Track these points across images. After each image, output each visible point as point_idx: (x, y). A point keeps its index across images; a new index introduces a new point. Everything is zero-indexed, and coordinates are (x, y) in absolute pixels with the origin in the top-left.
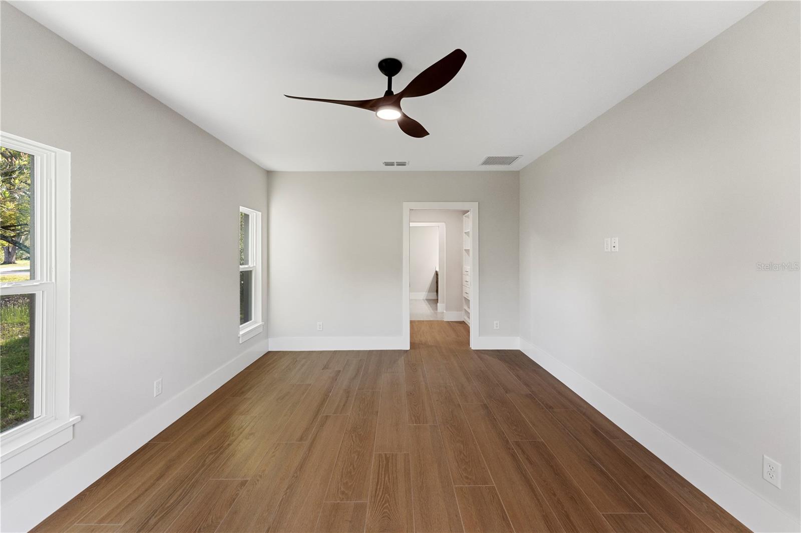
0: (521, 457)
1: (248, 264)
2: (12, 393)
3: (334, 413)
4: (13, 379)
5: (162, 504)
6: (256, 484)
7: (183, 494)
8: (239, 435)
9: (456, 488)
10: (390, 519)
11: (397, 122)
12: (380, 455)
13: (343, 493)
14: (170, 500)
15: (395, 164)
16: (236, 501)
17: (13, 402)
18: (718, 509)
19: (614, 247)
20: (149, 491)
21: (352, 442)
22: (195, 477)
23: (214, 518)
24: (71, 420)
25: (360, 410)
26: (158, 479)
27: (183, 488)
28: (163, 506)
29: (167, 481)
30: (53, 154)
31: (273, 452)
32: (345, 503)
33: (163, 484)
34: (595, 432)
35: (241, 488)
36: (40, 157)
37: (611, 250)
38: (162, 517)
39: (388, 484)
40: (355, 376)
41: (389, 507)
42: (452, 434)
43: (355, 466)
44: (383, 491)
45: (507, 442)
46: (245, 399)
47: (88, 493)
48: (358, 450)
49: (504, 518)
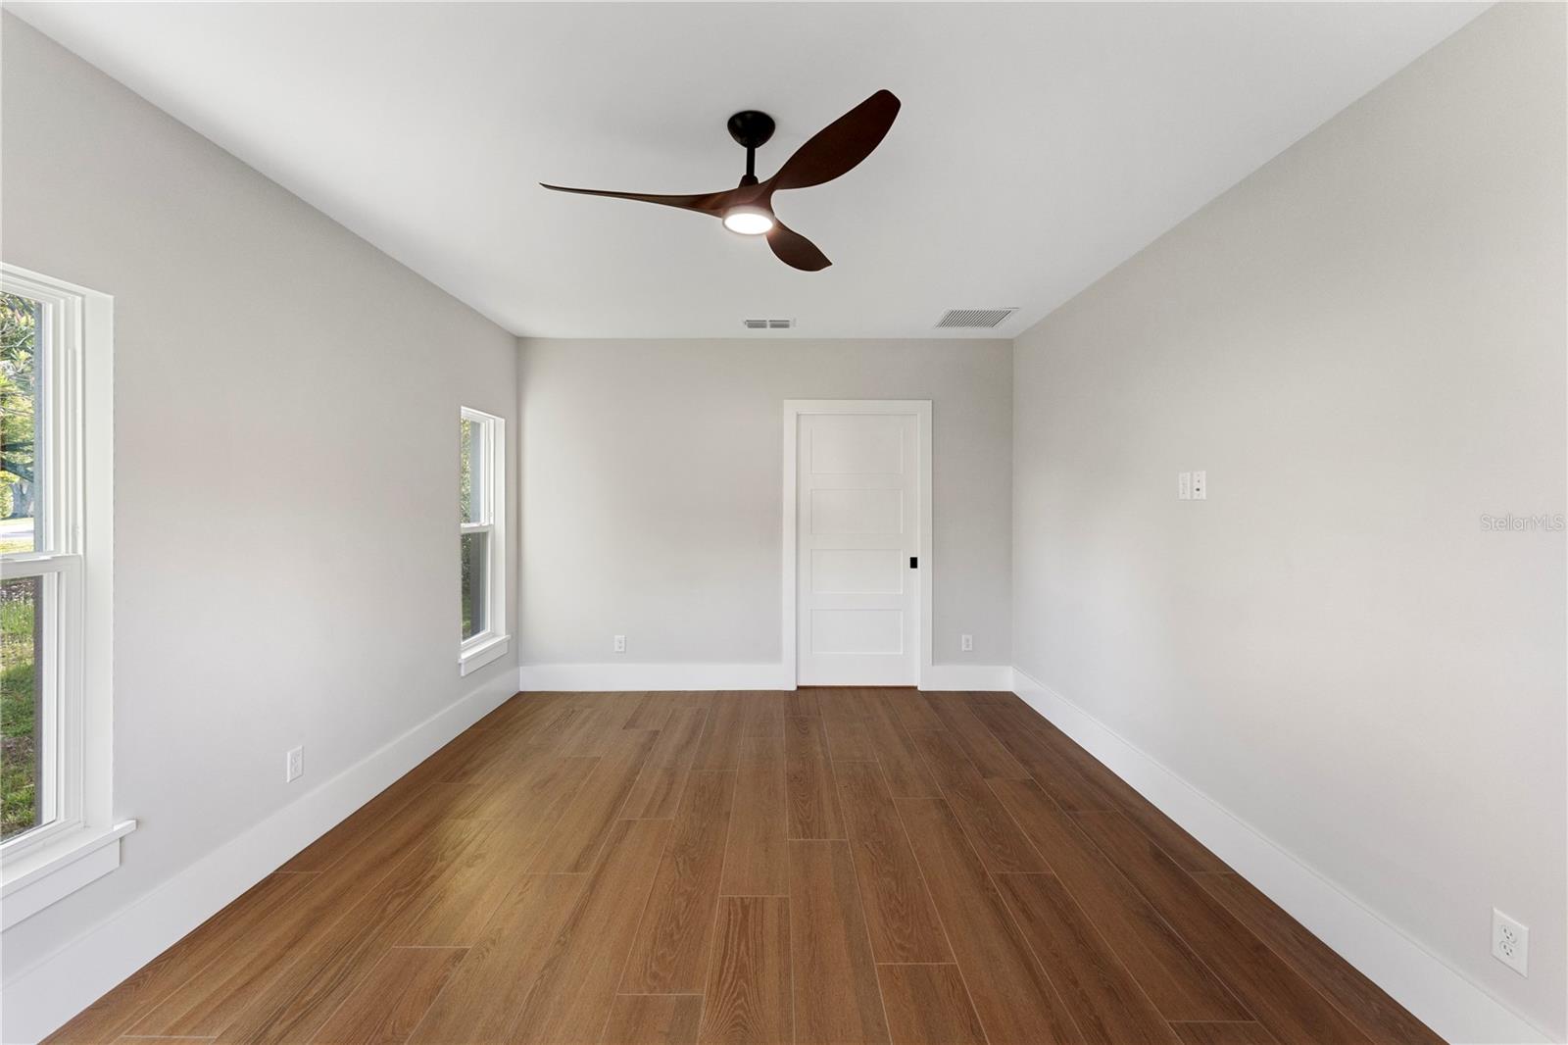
0: (1009, 907)
1: (479, 521)
2: (15, 771)
3: (643, 816)
4: (18, 744)
5: (296, 998)
6: (484, 957)
7: (339, 976)
8: (455, 858)
9: (880, 968)
10: (746, 1029)
11: (766, 239)
12: (731, 900)
13: (655, 976)
14: (311, 989)
15: (768, 324)
16: (442, 991)
17: (16, 790)
18: (1400, 1013)
19: (1198, 490)
20: (271, 970)
21: (677, 874)
22: (364, 943)
23: (397, 1025)
24: (116, 828)
25: (694, 810)
26: (290, 946)
27: (339, 964)
28: (298, 1000)
29: (308, 950)
30: (79, 299)
31: (520, 894)
32: (658, 997)
33: (301, 955)
34: (1158, 856)
35: (454, 966)
36: (51, 306)
37: (1192, 497)
38: (295, 1024)
39: (746, 958)
40: (688, 743)
41: (746, 1005)
42: (874, 858)
43: (681, 923)
44: (734, 973)
45: (984, 874)
46: (469, 785)
47: (150, 973)
48: (689, 889)
49: (975, 1030)
